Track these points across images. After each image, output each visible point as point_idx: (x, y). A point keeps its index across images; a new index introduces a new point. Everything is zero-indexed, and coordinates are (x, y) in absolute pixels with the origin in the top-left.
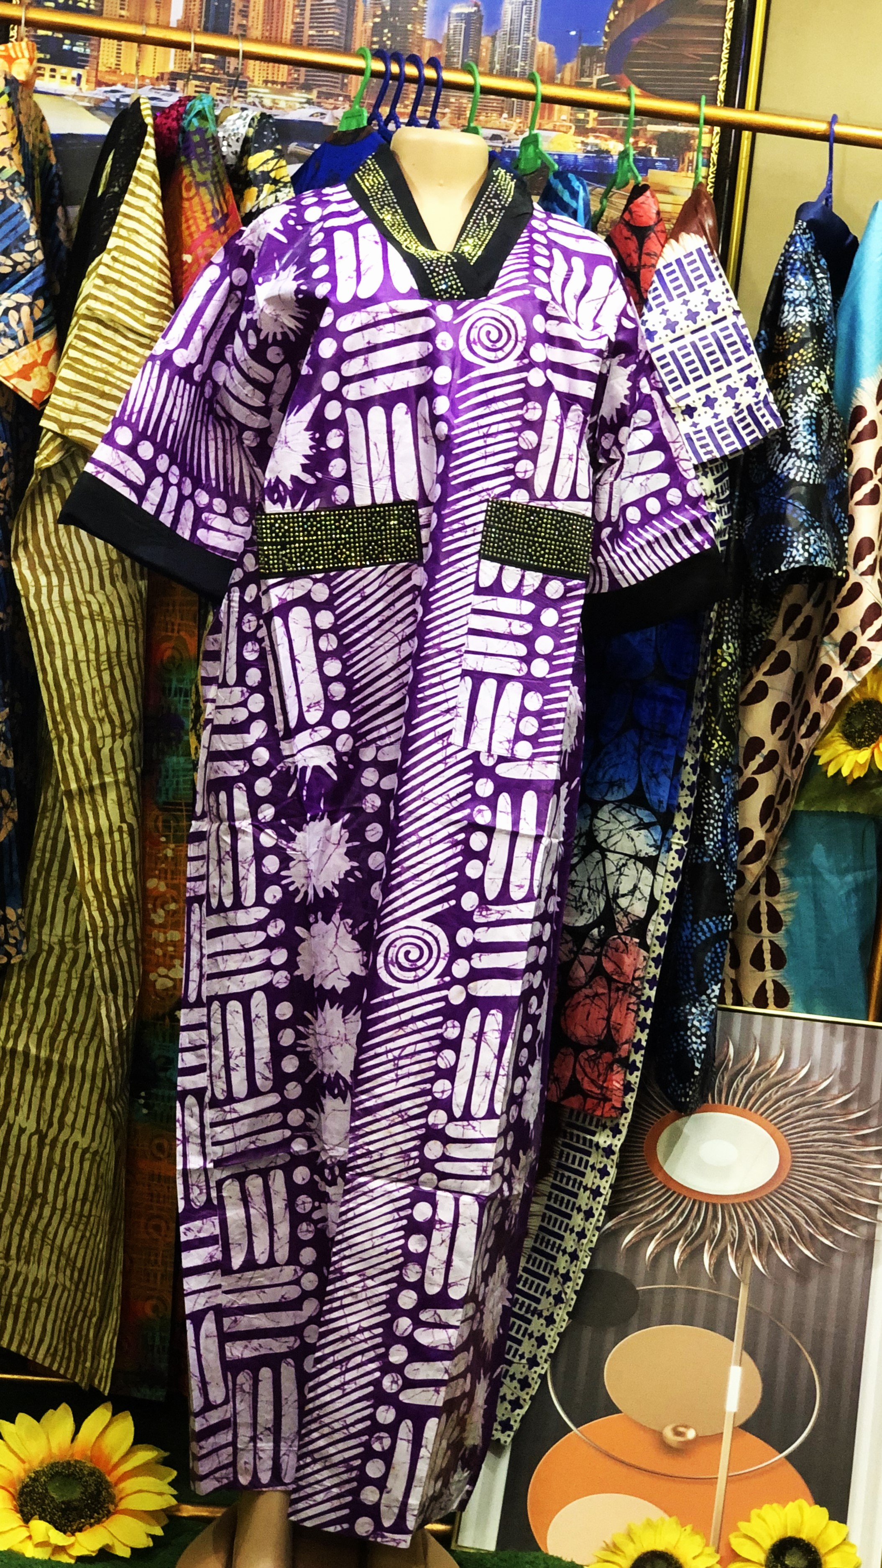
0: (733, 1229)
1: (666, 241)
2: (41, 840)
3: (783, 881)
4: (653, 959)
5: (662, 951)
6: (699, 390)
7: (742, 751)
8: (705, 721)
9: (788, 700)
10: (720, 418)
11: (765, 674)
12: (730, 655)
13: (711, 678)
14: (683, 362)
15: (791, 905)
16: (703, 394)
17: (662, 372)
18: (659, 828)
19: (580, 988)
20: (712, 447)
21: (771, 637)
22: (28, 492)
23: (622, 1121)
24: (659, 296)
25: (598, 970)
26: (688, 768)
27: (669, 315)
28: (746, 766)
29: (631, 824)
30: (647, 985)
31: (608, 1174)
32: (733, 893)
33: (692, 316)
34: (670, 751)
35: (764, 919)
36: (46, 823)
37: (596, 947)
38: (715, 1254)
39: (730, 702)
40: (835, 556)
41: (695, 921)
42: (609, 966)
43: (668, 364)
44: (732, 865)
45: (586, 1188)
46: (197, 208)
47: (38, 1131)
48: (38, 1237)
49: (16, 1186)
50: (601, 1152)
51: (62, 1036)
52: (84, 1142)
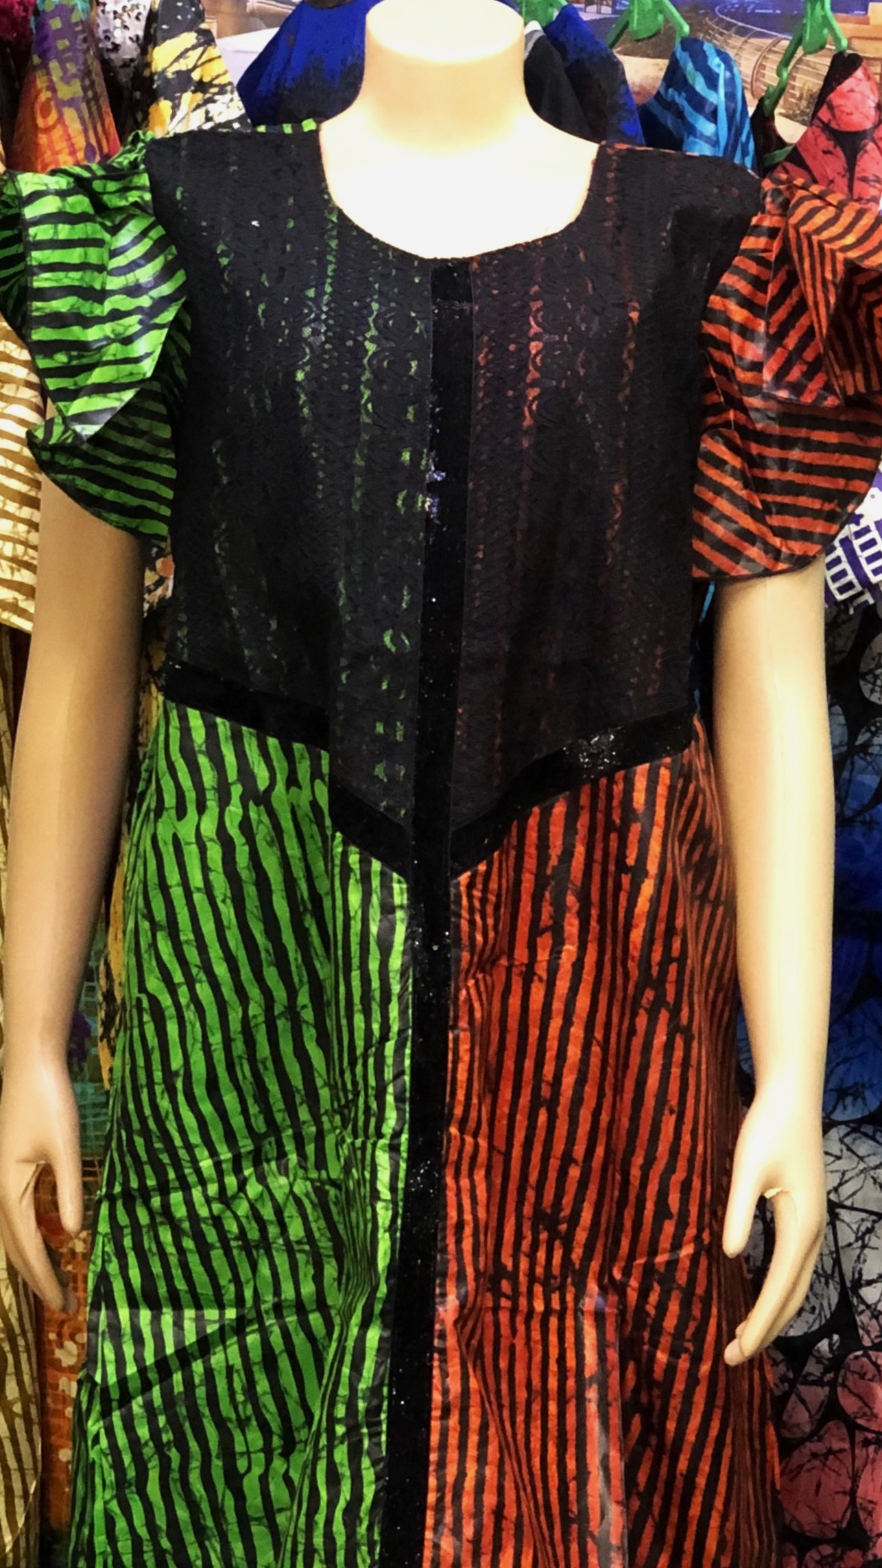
19: (803, 1441)
25: (831, 1411)
37: (827, 1370)
42: (849, 1403)
46: (61, 145)
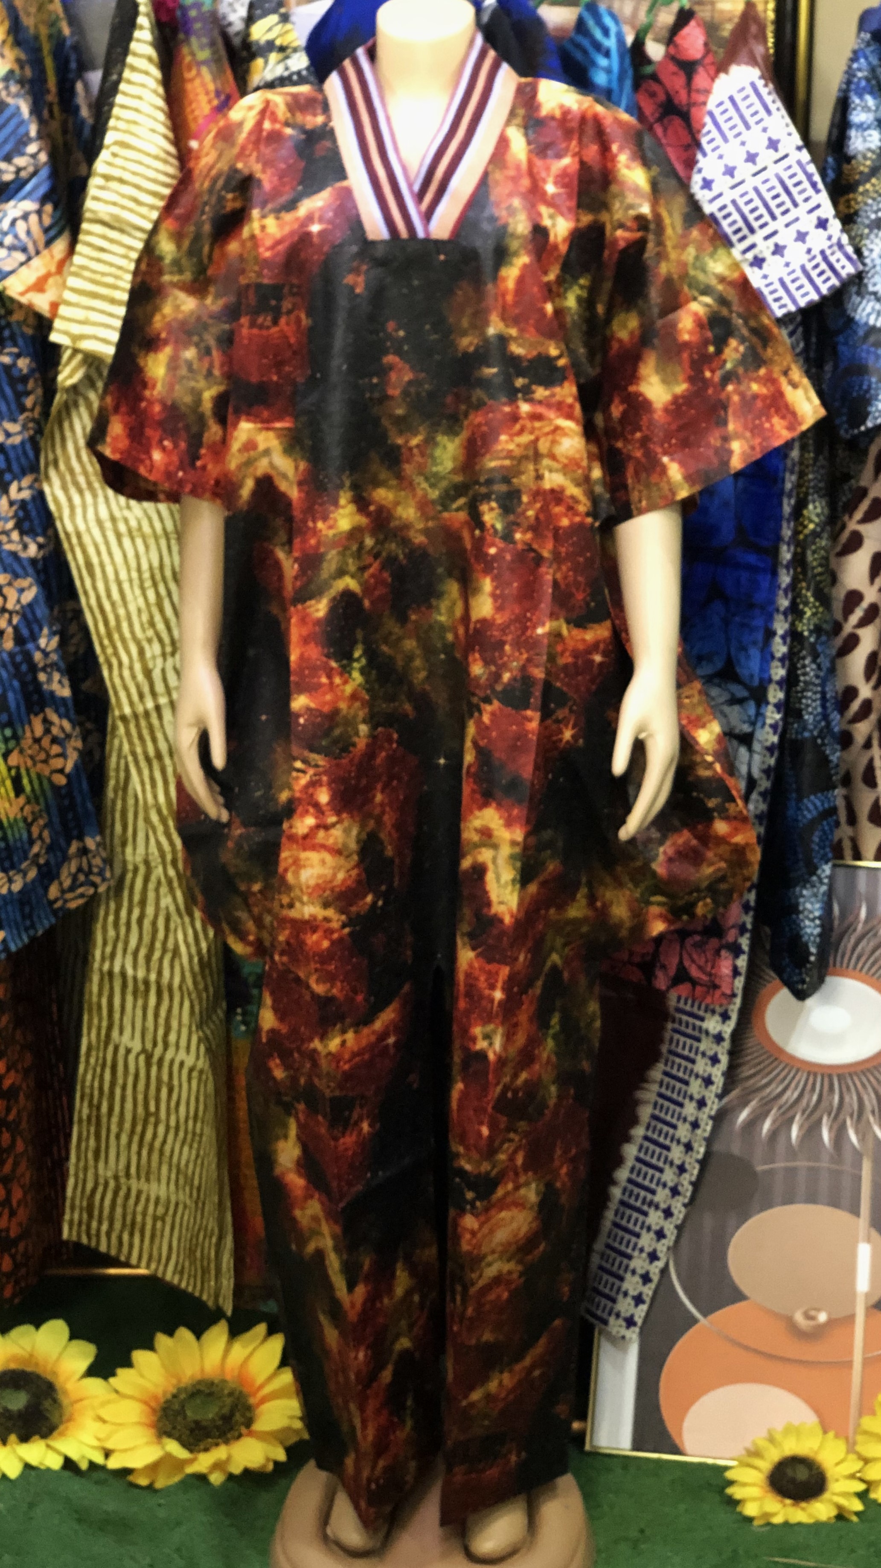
0: (852, 1100)
1: (716, 75)
2: (113, 760)
5: (762, 828)
6: (767, 238)
8: (794, 588)
10: (792, 267)
11: (858, 522)
12: (818, 515)
13: (797, 542)
14: (746, 210)
16: (771, 242)
18: (751, 702)
20: (786, 300)
21: (861, 484)
23: (731, 1007)
24: (714, 139)
26: (778, 639)
27: (727, 160)
28: (845, 622)
29: (722, 700)
31: (720, 1061)
32: (837, 766)
33: (751, 157)
34: (759, 622)
38: (835, 1126)
39: (820, 565)
41: (799, 799)
43: (730, 214)
44: (836, 738)
45: (697, 1076)
46: (200, 89)
47: (144, 1050)
48: (155, 1156)
49: (129, 1105)
50: (711, 1039)
51: (157, 955)
52: (190, 1061)
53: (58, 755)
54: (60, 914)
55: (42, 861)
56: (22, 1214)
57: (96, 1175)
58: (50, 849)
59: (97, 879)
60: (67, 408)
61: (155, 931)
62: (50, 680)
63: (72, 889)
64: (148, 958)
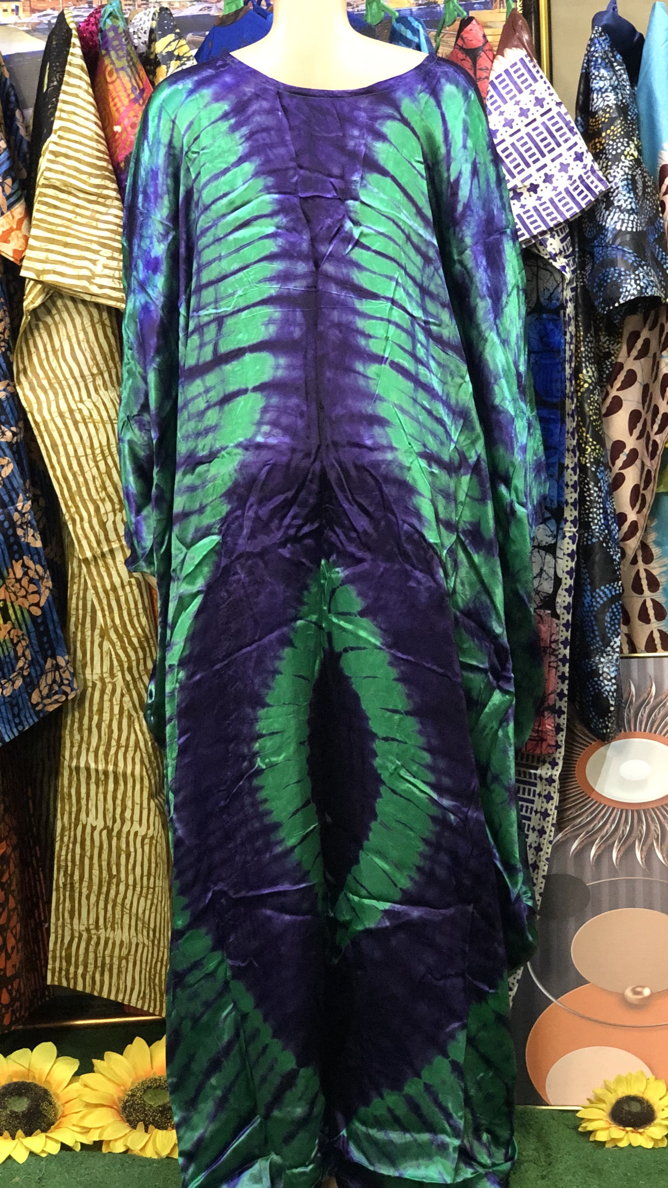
0: (655, 828)
1: (494, 57)
2: (74, 601)
3: (655, 551)
4: (564, 625)
5: (569, 617)
6: (538, 170)
7: (609, 453)
8: (578, 432)
9: (641, 409)
10: (558, 190)
11: (618, 390)
12: (590, 377)
13: (577, 397)
14: (522, 150)
15: (664, 569)
16: (542, 173)
17: (507, 161)
18: (553, 521)
20: (556, 214)
21: (619, 360)
22: (21, 330)
23: (558, 755)
24: (496, 101)
26: (570, 471)
27: (506, 115)
28: (613, 464)
30: (561, 646)
31: (552, 798)
32: (619, 564)
33: (524, 113)
34: (554, 460)
35: (644, 582)
36: (75, 587)
38: (645, 848)
39: (595, 414)
40: (662, 286)
41: (593, 590)
43: (511, 154)
44: (617, 543)
45: (536, 812)
46: (120, 88)
47: (106, 827)
48: (118, 909)
49: (96, 872)
50: (544, 781)
51: (113, 750)
52: (142, 831)
53: (33, 593)
54: (41, 715)
55: (25, 673)
56: (16, 958)
57: (72, 930)
58: (31, 664)
59: (68, 689)
60: (31, 329)
61: (111, 732)
62: (26, 535)
63: (49, 696)
64: (106, 754)
